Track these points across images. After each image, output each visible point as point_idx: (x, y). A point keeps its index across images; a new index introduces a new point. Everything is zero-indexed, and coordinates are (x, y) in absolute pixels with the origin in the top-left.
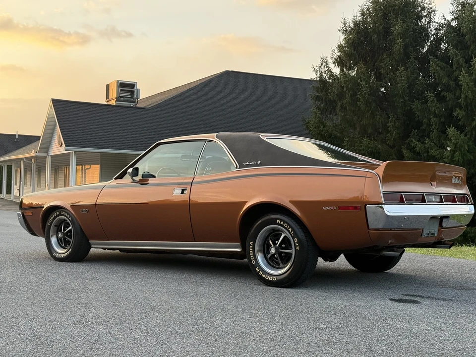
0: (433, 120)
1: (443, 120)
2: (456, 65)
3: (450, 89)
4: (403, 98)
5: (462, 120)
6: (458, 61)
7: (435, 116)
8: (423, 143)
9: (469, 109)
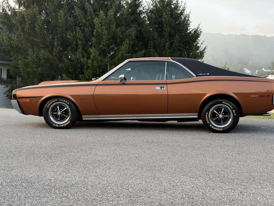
0: (79, 42)
1: (84, 43)
2: (89, 13)
3: (86, 26)
4: (62, 28)
5: (95, 43)
6: (90, 11)
7: (80, 40)
8: (75, 54)
9: (98, 38)
